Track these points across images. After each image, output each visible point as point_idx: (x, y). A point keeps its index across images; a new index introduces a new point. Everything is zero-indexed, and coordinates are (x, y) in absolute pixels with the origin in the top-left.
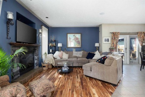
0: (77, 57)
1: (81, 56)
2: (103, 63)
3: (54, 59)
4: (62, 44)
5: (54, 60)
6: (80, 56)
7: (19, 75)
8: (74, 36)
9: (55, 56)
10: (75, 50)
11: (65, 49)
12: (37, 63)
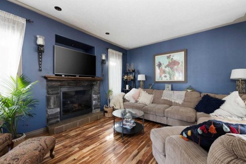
0: (170, 104)
1: (180, 102)
2: (207, 149)
3: (124, 102)
4: (146, 76)
5: (122, 104)
6: (177, 102)
7: (59, 119)
8: (168, 57)
9: (127, 97)
10: (170, 86)
11: (150, 84)
12: (95, 105)
